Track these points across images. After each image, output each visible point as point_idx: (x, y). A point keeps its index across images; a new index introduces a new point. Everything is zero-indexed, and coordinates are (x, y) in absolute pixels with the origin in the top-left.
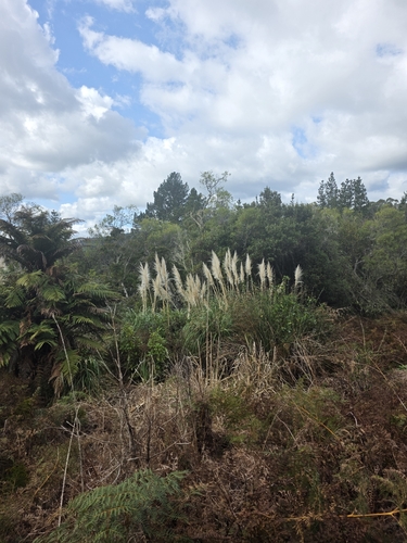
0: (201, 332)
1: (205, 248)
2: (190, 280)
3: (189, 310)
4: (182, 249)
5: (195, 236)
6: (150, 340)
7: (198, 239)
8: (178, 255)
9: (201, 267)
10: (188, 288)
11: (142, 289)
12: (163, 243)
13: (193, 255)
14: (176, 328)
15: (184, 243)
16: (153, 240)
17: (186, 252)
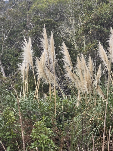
0: (95, 126)
1: (102, 24)
2: (81, 62)
3: (79, 98)
4: (73, 23)
5: (90, 9)
6: (34, 130)
7: (94, 12)
8: (67, 30)
9: (96, 47)
10: (79, 73)
11: (23, 68)
12: (49, 14)
13: (86, 31)
14: (63, 118)
15: (76, 16)
16: (37, 11)
17: (78, 28)
